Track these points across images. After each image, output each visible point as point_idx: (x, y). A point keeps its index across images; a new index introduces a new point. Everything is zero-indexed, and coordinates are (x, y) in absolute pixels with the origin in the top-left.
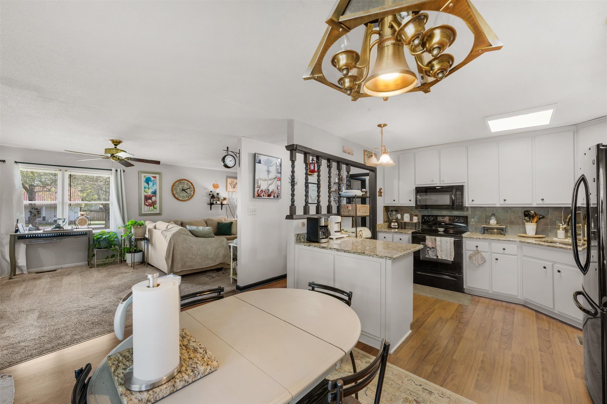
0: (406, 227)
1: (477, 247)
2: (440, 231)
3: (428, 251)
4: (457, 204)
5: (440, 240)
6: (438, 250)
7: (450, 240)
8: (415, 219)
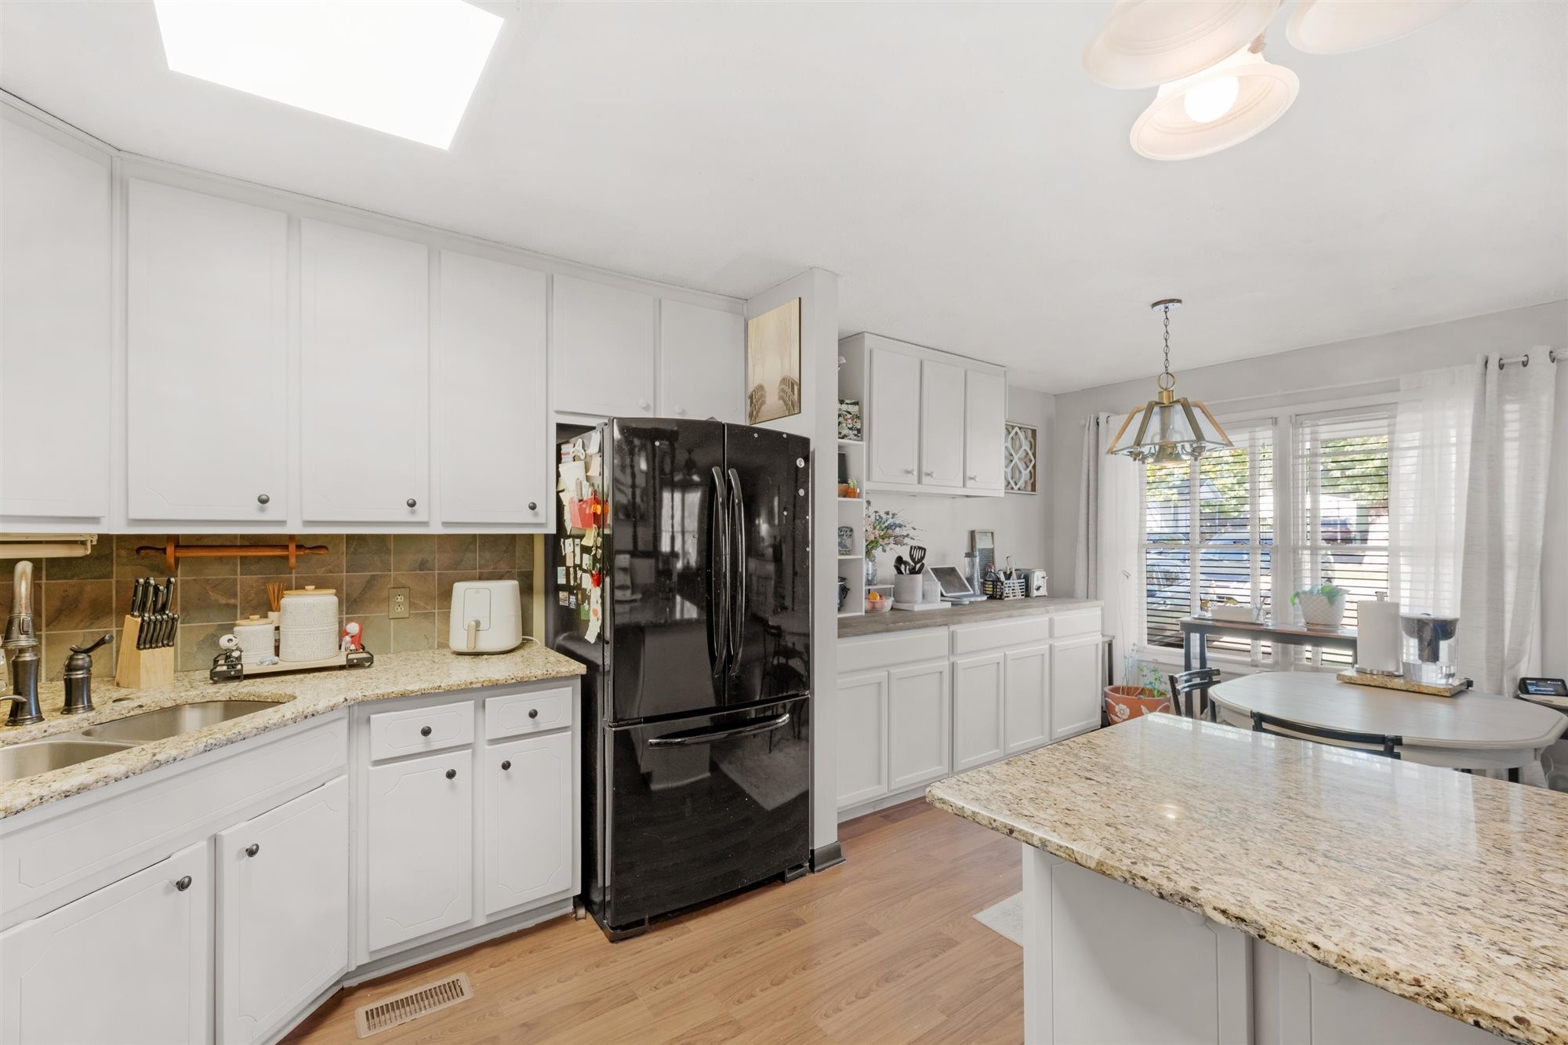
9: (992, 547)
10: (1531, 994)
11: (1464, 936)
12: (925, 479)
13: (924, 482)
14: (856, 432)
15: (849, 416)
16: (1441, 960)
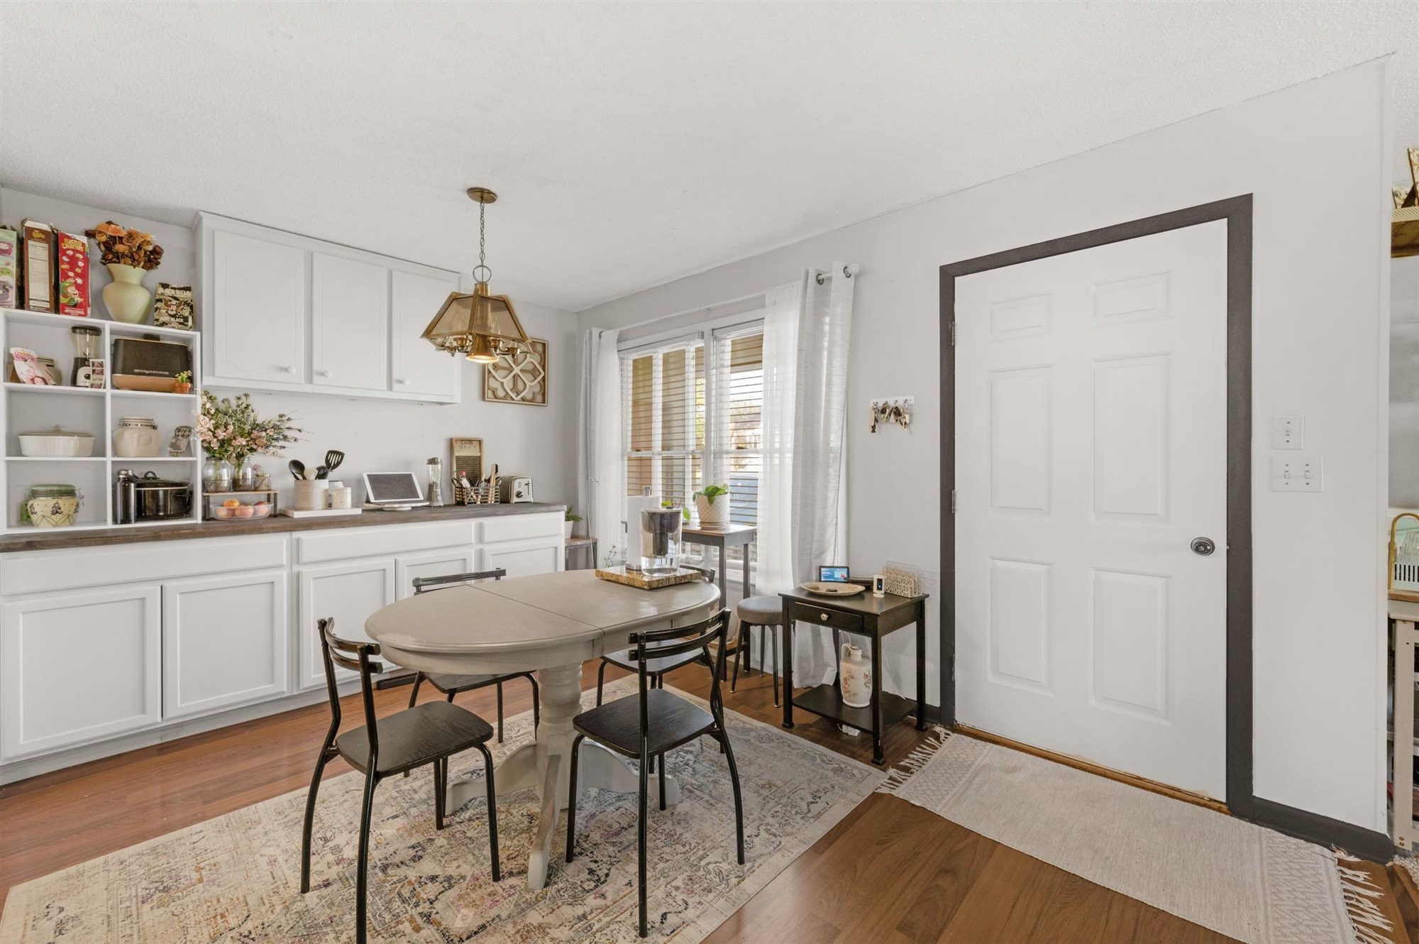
9: (479, 455)
12: (316, 379)
13: (314, 382)
14: (182, 320)
15: (174, 302)
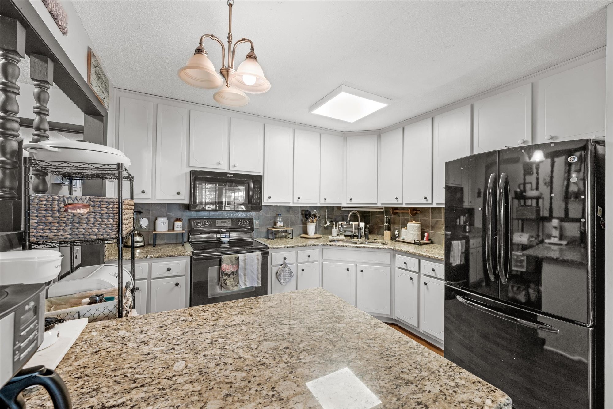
0: (158, 242)
1: (285, 259)
2: (224, 243)
3: (225, 280)
4: (254, 201)
5: (243, 258)
6: (241, 275)
7: (257, 255)
8: (179, 227)
10: (175, 313)
11: (192, 320)
16: (192, 311)
